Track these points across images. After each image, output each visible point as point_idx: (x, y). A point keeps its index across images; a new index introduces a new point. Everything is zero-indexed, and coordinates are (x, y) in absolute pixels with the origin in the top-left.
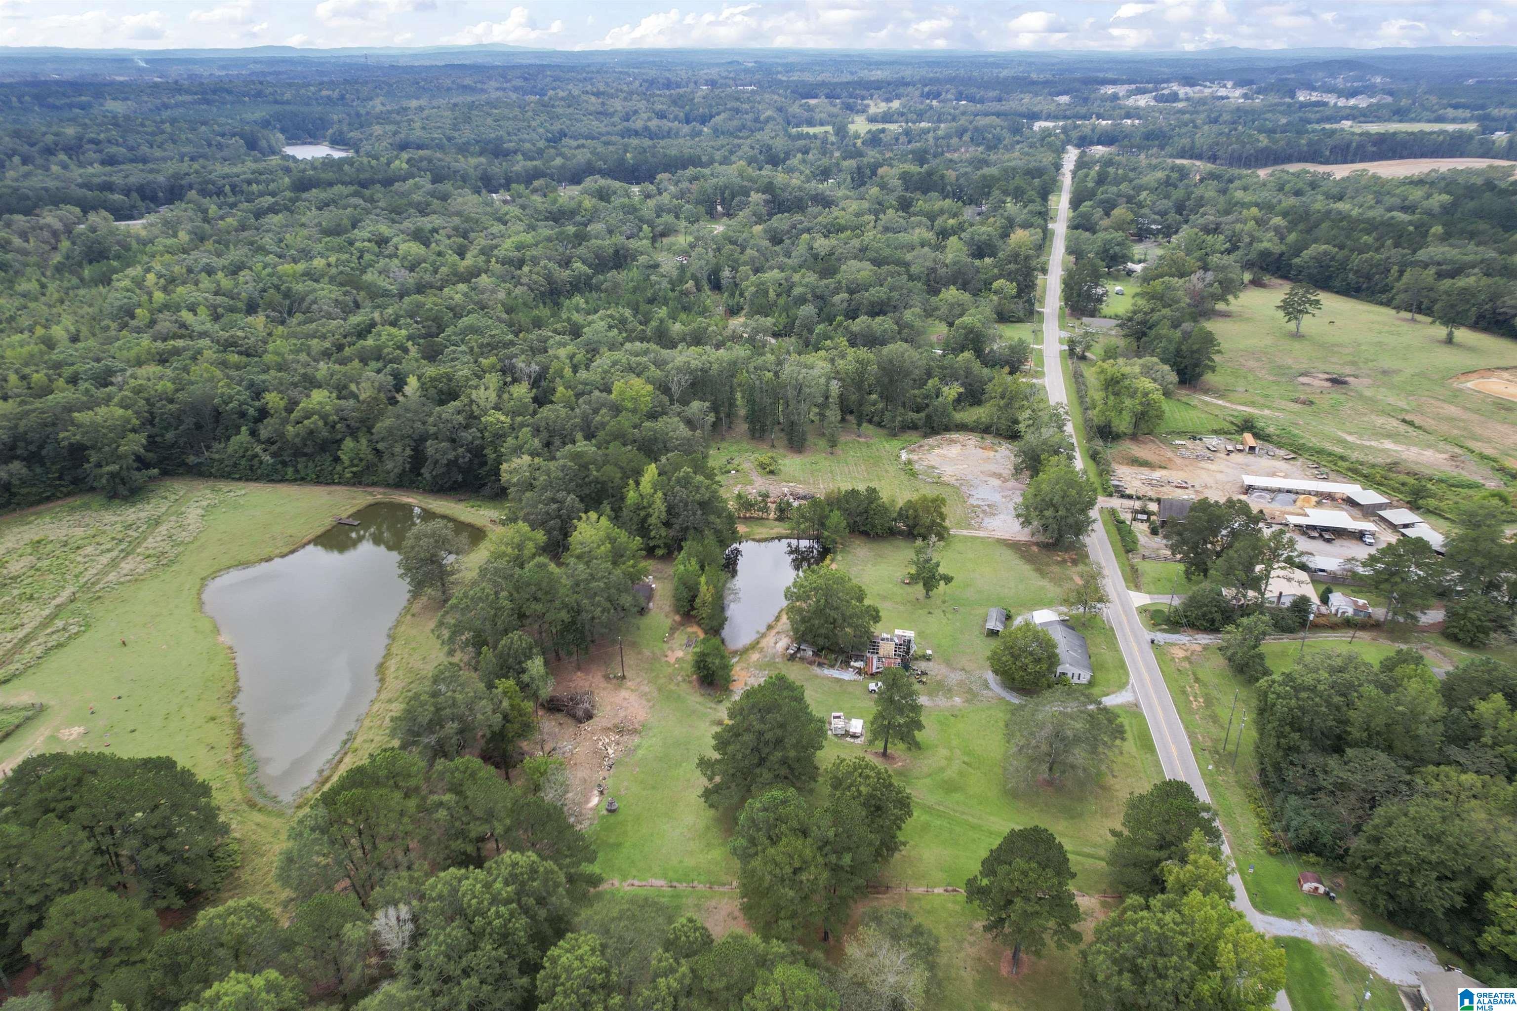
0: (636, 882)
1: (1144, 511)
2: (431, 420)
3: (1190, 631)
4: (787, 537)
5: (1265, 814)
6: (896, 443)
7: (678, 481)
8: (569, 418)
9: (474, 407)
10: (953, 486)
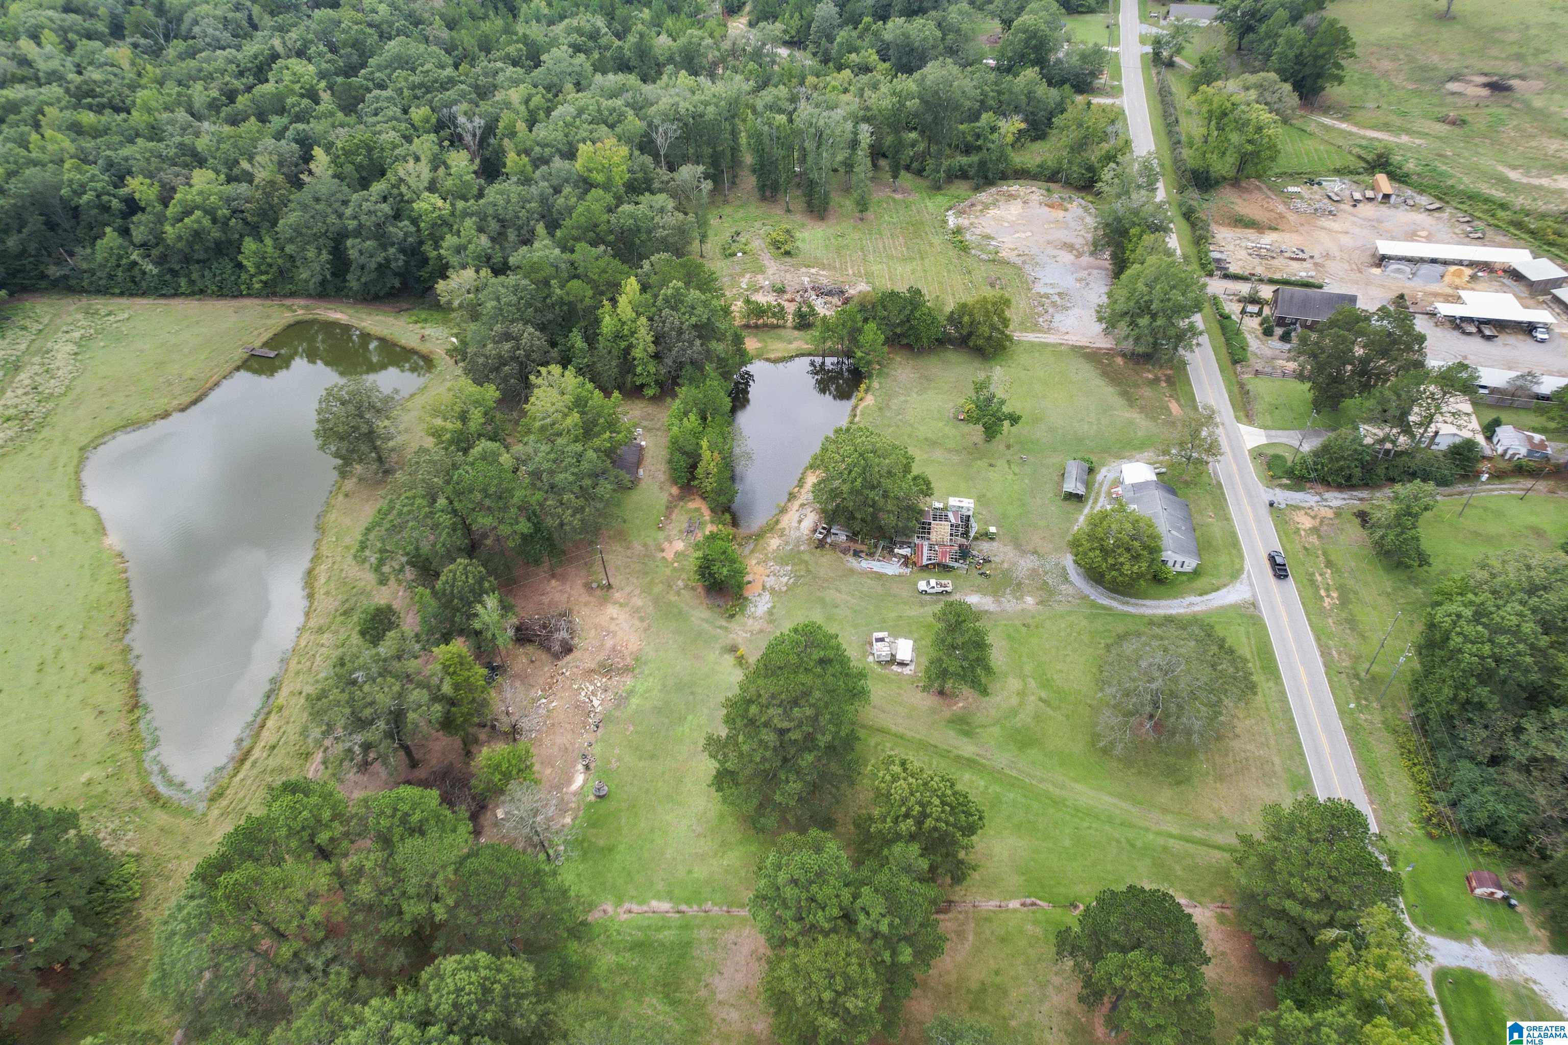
0: (635, 907)
1: (1253, 300)
2: (348, 212)
3: (1320, 488)
4: (810, 355)
5: (1425, 776)
6: (941, 200)
7: (666, 300)
8: (524, 201)
9: (404, 189)
10: (1014, 265)
